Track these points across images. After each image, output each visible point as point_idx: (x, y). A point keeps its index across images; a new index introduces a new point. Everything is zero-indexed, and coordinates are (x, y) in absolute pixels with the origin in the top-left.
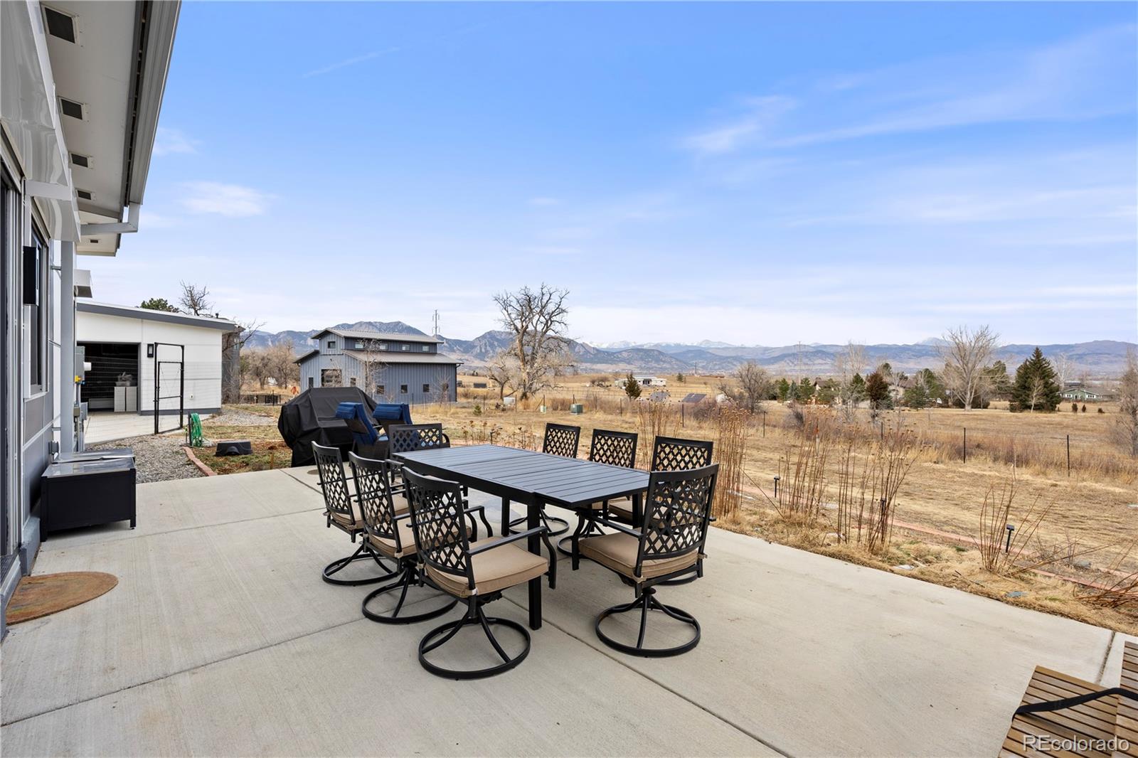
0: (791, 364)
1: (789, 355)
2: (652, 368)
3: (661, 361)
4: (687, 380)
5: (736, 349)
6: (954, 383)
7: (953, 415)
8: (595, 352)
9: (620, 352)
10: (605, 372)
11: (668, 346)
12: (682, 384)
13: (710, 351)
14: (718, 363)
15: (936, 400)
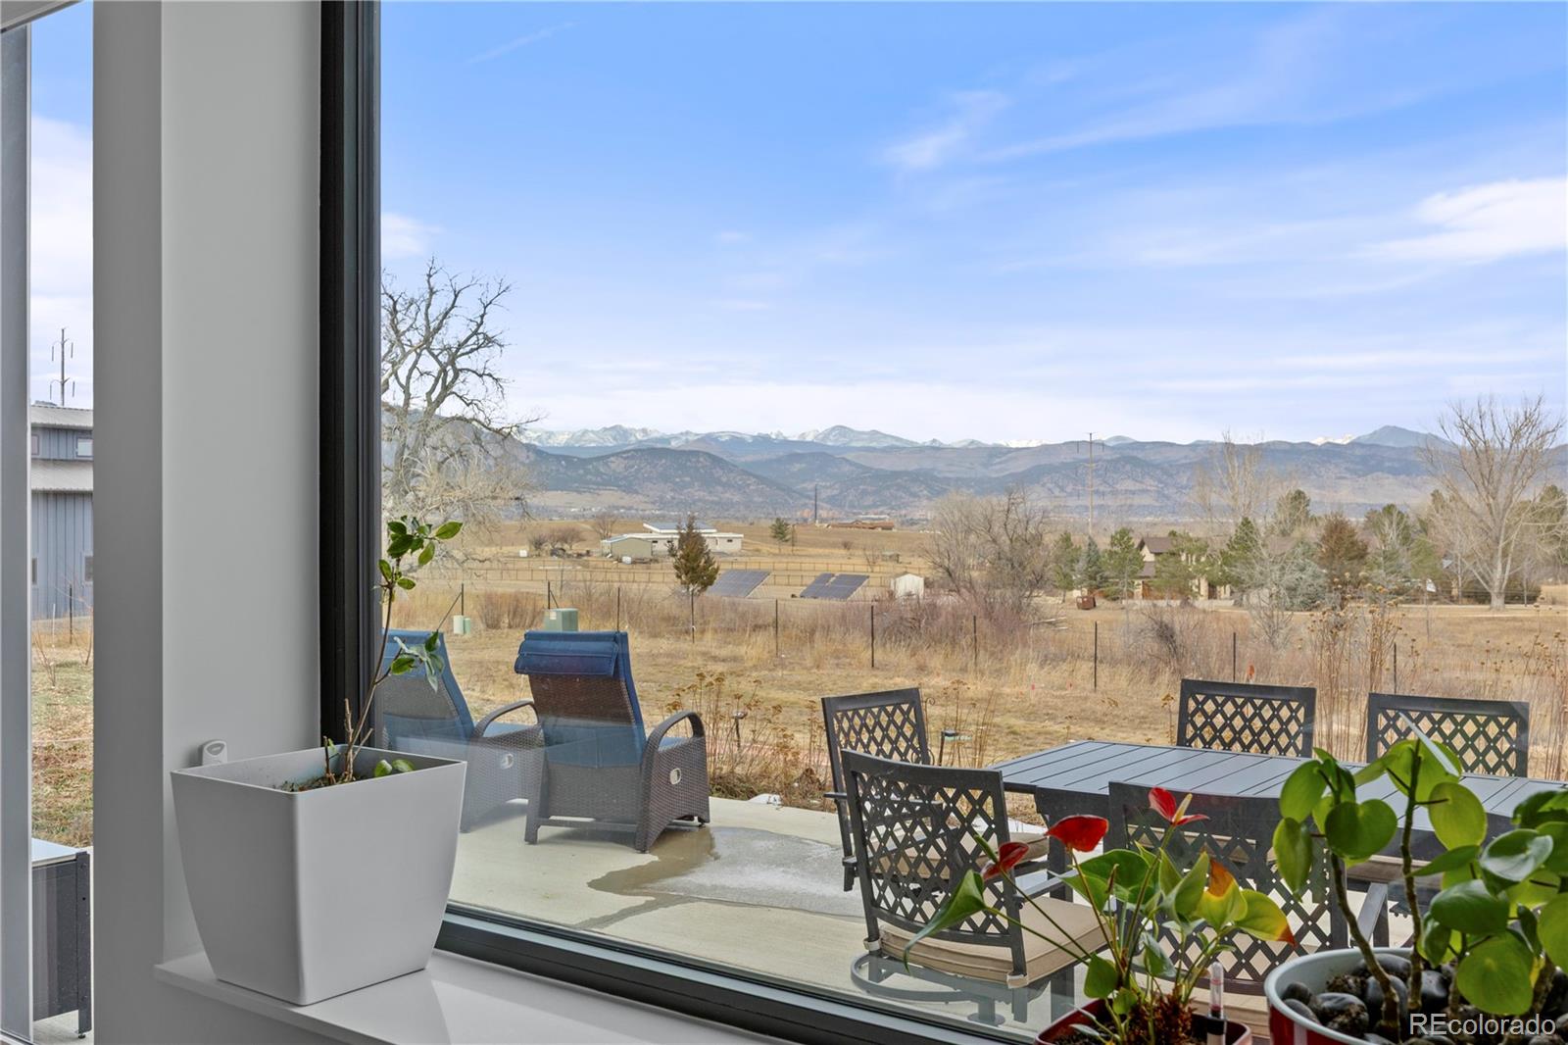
0: (1057, 492)
1: (1051, 469)
2: (694, 502)
3: (719, 482)
4: (799, 537)
5: (921, 450)
6: (1460, 541)
7: (1471, 621)
8: (532, 456)
9: (604, 458)
10: (561, 516)
11: (737, 441)
12: (786, 548)
13: (850, 456)
14: (870, 489)
15: (1424, 582)
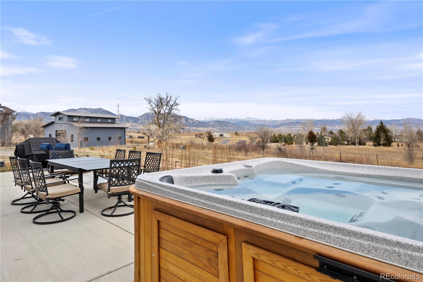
0: (286, 127)
1: (286, 124)
2: (225, 129)
3: (229, 126)
4: (240, 134)
5: (262, 121)
6: (351, 135)
7: (351, 148)
8: (198, 122)
9: (209, 122)
10: (203, 131)
11: (231, 120)
12: (238, 136)
13: (250, 122)
14: (254, 127)
15: (344, 142)
